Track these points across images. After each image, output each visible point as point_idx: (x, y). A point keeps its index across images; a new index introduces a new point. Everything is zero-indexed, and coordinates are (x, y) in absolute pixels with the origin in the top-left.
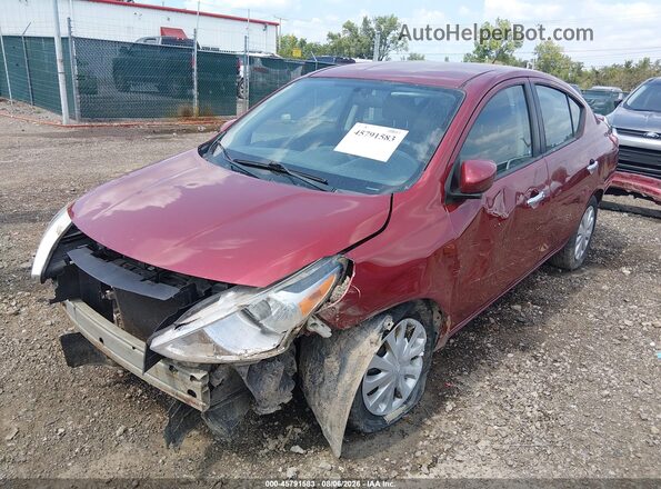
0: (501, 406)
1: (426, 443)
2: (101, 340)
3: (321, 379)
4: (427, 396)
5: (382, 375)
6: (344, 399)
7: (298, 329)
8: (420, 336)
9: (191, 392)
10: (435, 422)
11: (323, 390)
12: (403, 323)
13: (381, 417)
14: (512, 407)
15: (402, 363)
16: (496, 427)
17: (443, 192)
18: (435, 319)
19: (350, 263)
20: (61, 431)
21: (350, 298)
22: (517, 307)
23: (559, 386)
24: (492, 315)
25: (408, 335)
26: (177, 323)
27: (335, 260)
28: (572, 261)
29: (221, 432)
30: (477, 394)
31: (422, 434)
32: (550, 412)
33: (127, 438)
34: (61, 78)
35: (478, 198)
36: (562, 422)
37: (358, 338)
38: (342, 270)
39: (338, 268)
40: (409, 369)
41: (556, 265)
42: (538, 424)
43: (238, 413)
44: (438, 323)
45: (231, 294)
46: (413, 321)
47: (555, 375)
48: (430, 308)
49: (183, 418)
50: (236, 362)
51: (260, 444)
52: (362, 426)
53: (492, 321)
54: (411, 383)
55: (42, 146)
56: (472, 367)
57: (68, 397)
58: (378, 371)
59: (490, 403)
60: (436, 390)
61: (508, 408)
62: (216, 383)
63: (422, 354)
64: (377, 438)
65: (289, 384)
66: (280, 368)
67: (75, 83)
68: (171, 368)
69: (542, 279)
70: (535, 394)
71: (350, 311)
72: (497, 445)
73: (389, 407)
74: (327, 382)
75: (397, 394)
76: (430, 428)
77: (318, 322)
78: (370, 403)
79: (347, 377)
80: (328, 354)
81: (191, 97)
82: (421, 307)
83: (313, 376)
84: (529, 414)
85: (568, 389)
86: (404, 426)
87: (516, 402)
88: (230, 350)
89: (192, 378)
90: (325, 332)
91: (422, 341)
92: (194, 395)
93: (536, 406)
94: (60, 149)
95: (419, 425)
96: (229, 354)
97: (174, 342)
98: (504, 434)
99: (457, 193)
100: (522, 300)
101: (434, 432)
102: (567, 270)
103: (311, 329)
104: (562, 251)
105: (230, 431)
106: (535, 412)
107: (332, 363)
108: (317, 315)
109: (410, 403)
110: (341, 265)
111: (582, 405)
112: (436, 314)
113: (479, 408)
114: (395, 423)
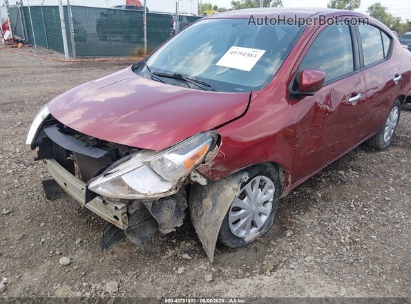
0: (324, 235)
1: (271, 256)
2: (65, 184)
3: (201, 213)
4: (275, 227)
5: (242, 211)
6: (215, 225)
7: (183, 179)
8: (270, 188)
9: (116, 217)
10: (278, 243)
11: (203, 219)
12: (258, 179)
13: (242, 239)
14: (332, 235)
15: (258, 205)
16: (319, 248)
17: (287, 91)
18: (281, 177)
19: (219, 137)
20: (43, 240)
21: (218, 160)
22: (342, 172)
23: (365, 223)
24: (323, 177)
25: (261, 187)
26: (105, 172)
27: (208, 134)
28: (382, 143)
29: (137, 243)
30: (309, 227)
31: (268, 251)
32: (357, 240)
33: (82, 245)
34: (64, 31)
35: (311, 95)
36: (365, 247)
37: (225, 186)
38: (213, 141)
39: (211, 140)
40: (262, 209)
41: (371, 146)
42: (348, 247)
43: (149, 232)
44: (283, 179)
45: (139, 155)
46: (265, 178)
47: (363, 216)
48: (277, 170)
49: (113, 234)
50: (144, 199)
51: (163, 252)
52: (228, 243)
53: (324, 180)
54: (264, 218)
55: (51, 73)
56: (306, 209)
57: (50, 220)
58: (240, 209)
59: (317, 233)
60: (281, 223)
61: (329, 236)
62: (131, 212)
63: (272, 200)
64: (238, 252)
65: (181, 215)
66: (173, 203)
67: (72, 35)
68: (104, 202)
69: (361, 155)
70: (348, 228)
71: (219, 168)
72: (318, 260)
73: (248, 232)
74: (204, 214)
75: (253, 224)
76: (275, 246)
77: (198, 175)
78: (234, 229)
79: (217, 212)
80: (206, 196)
81: (143, 43)
82: (270, 169)
83: (196, 211)
84: (343, 241)
85: (372, 225)
86: (257, 245)
87: (334, 232)
88: (139, 191)
89: (116, 208)
90: (203, 182)
91: (271, 191)
92: (118, 219)
93: (348, 236)
94: (62, 74)
95: (268, 245)
96: (139, 193)
97: (103, 185)
98: (324, 253)
99: (297, 92)
100: (346, 169)
101: (276, 249)
102: (378, 149)
103: (193, 179)
104: (375, 136)
105: (143, 243)
106: (347, 240)
107: (208, 202)
108: (196, 170)
109: (263, 231)
110: (213, 138)
111: (379, 236)
112: (281, 174)
113: (309, 235)
114: (251, 243)
